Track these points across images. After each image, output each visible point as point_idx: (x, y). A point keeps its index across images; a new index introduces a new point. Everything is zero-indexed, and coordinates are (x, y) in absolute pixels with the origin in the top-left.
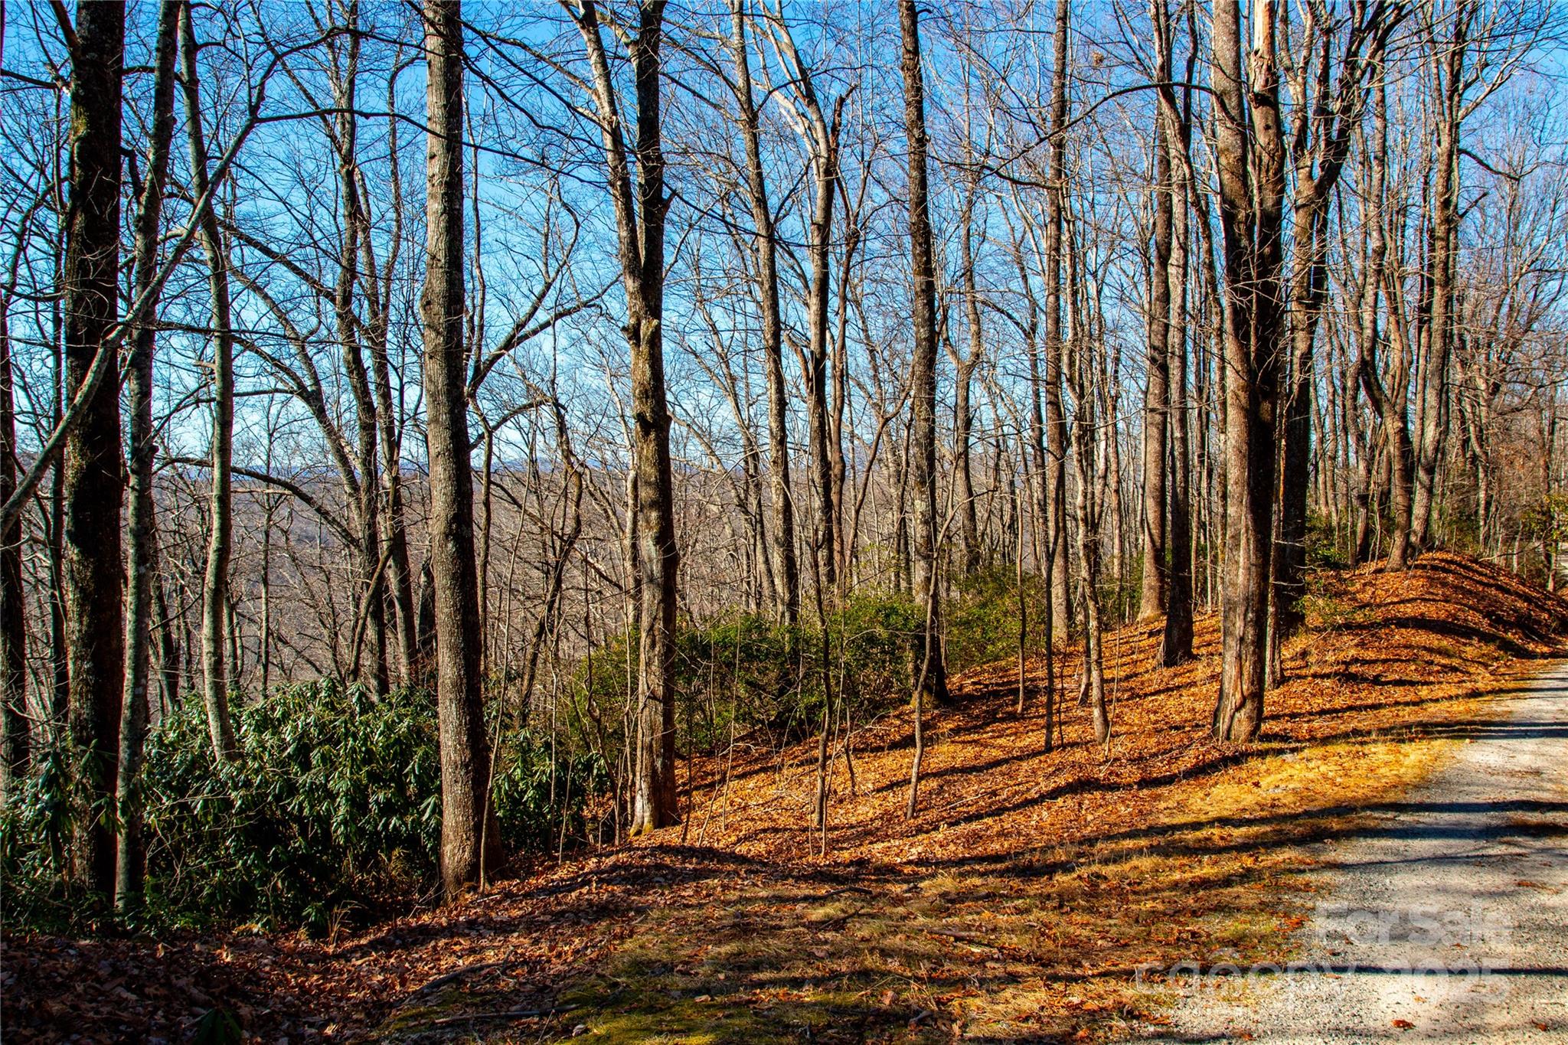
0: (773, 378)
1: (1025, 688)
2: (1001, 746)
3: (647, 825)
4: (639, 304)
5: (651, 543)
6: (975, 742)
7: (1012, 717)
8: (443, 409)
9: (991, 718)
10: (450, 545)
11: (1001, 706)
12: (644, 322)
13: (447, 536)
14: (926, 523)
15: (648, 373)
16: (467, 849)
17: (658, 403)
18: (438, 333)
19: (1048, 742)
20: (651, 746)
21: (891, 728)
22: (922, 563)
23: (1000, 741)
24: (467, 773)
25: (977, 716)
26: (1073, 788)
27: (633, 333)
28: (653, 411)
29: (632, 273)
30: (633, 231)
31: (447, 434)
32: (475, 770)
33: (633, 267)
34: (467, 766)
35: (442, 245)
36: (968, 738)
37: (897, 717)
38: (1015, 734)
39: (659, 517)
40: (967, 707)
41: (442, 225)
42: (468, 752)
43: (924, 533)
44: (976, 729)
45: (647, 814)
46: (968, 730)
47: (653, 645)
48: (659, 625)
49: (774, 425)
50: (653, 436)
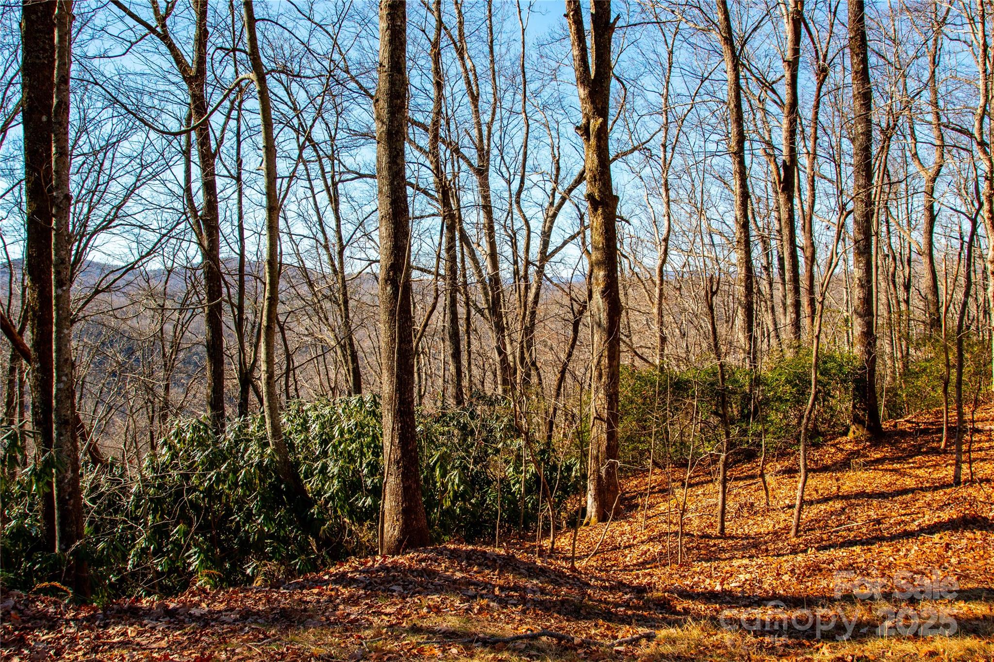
0: (737, 176)
1: (947, 427)
2: (917, 476)
3: (594, 519)
4: (589, 107)
5: (599, 296)
6: (895, 471)
7: (936, 451)
8: (385, 182)
9: (917, 451)
10: (388, 288)
11: (927, 442)
12: (592, 121)
13: (386, 281)
14: (862, 286)
15: (596, 162)
16: (397, 528)
17: (604, 184)
18: (383, 123)
19: (957, 477)
20: (597, 457)
21: (829, 454)
22: (859, 320)
23: (918, 472)
24: (398, 468)
25: (904, 449)
26: (952, 525)
27: (584, 130)
28: (600, 191)
29: (582, 83)
30: (583, 50)
31: (388, 201)
32: (404, 466)
33: (584, 78)
34: (398, 463)
35: (386, 55)
36: (890, 467)
37: (834, 445)
38: (935, 466)
39: (605, 276)
40: (897, 441)
41: (387, 38)
42: (399, 451)
43: (861, 296)
44: (899, 460)
45: (594, 510)
46: (892, 460)
47: (600, 376)
48: (605, 361)
49: (738, 213)
50: (600, 211)
